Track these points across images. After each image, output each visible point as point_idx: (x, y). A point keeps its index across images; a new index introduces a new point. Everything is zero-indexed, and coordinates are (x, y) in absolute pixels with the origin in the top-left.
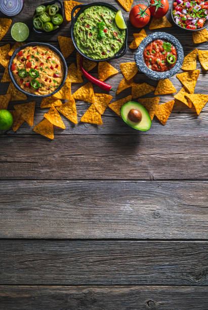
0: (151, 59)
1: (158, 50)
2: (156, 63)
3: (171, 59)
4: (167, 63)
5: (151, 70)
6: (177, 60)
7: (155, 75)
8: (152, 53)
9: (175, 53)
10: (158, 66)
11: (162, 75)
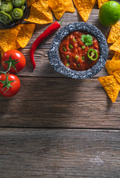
0: (68, 56)
1: (76, 45)
2: (75, 60)
3: (93, 54)
4: (87, 59)
5: (69, 69)
6: (100, 54)
7: (74, 75)
8: (69, 49)
9: (97, 47)
10: (77, 64)
11: (83, 74)
